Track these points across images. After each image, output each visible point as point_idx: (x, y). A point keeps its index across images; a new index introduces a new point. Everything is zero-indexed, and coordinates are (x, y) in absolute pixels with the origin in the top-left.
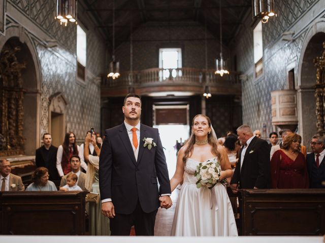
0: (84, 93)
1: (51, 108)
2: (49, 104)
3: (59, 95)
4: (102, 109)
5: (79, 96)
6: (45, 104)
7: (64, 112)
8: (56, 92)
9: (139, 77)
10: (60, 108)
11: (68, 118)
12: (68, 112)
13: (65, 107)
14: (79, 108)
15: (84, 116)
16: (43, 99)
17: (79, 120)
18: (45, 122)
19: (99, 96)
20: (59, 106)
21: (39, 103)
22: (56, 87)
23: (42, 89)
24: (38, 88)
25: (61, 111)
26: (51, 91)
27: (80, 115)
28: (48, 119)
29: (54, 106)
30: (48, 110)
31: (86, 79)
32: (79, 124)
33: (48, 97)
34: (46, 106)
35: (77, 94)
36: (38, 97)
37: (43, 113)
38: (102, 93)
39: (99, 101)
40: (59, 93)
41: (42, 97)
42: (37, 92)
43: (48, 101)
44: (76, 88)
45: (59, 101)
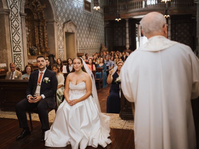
0: (90, 19)
1: (65, 30)
2: (63, 27)
3: (70, 22)
4: (105, 28)
5: (86, 21)
6: (60, 28)
7: (75, 32)
8: (68, 20)
9: (126, 7)
10: (72, 29)
11: (78, 35)
12: (78, 32)
13: (76, 29)
14: (87, 29)
15: (91, 33)
16: (58, 25)
17: (87, 36)
18: (61, 38)
19: (103, 20)
20: (71, 28)
21: (56, 28)
22: (68, 17)
23: (57, 19)
24: (55, 19)
25: (73, 31)
26: (64, 20)
27: (88, 33)
28: (63, 36)
29: (67, 28)
30: (63, 31)
31: (92, 10)
32: (87, 38)
33: (62, 23)
34: (61, 29)
35: (85, 20)
36: (54, 24)
37: (59, 33)
38: (105, 18)
39: (103, 23)
40: (70, 21)
41: (57, 24)
42: (54, 22)
43: (62, 26)
44: (84, 16)
45: (71, 26)
